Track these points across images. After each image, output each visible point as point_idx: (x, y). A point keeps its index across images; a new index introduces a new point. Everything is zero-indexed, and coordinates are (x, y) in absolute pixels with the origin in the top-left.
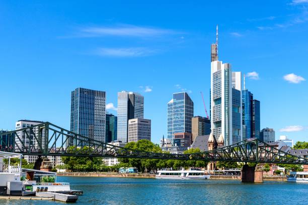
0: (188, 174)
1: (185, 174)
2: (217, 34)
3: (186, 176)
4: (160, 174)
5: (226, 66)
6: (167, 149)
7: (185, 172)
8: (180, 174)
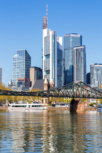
0: (31, 106)
1: (29, 106)
2: (47, 10)
3: (30, 108)
4: (11, 106)
5: (53, 33)
6: (15, 89)
7: (29, 104)
8: (26, 106)
